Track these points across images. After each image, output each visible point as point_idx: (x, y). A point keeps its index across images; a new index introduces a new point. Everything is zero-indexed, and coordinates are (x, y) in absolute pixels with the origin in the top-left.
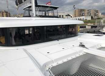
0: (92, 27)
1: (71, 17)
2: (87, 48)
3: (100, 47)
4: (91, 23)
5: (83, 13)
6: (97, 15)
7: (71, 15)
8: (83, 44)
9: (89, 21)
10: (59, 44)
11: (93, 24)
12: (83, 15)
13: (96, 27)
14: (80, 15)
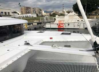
0: (38, 23)
1: (18, 14)
2: (31, 46)
3: (42, 42)
4: (37, 20)
5: (29, 11)
6: (41, 13)
7: (18, 12)
8: (27, 42)
9: (35, 18)
10: (4, 46)
11: (38, 21)
12: (29, 13)
13: (41, 23)
14: (27, 13)
